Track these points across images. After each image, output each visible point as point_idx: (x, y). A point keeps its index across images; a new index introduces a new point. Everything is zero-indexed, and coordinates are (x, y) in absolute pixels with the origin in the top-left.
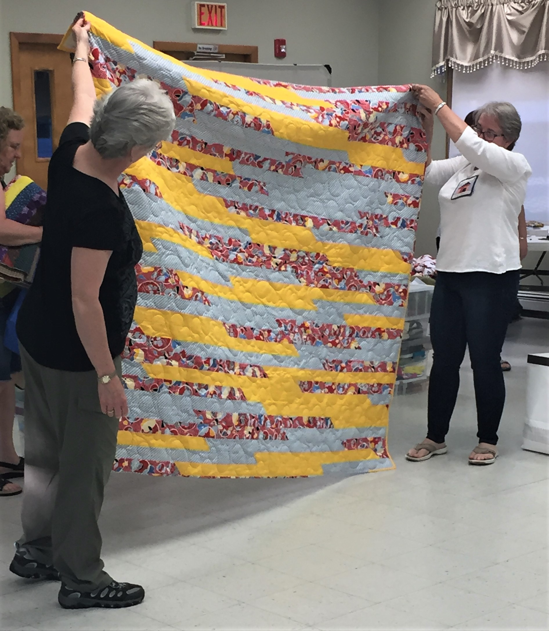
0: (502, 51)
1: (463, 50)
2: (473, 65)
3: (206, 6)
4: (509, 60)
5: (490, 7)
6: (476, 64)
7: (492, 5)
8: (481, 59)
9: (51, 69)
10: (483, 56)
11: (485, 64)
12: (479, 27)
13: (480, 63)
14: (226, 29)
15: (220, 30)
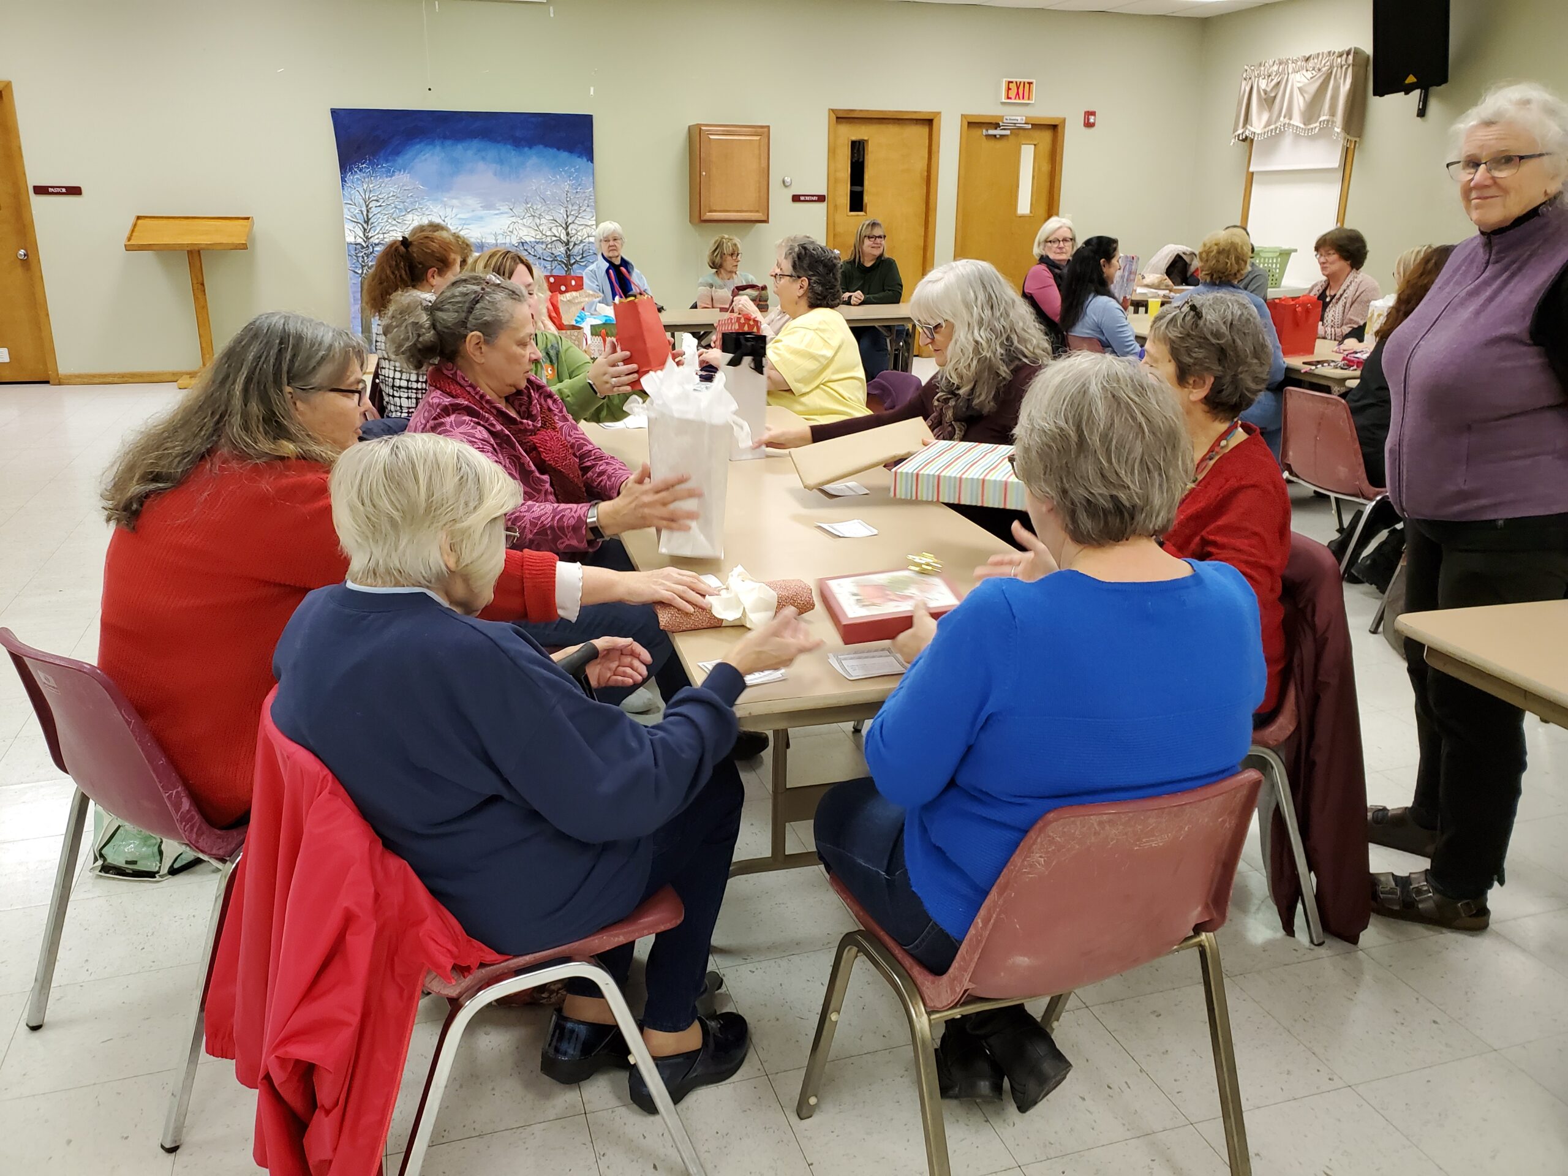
0: (1290, 119)
1: (1260, 118)
2: (1265, 133)
3: (1015, 83)
4: (1297, 127)
5: (1286, 76)
6: (1268, 132)
7: (1288, 74)
8: (1273, 127)
9: (866, 138)
10: (1275, 123)
11: (1276, 131)
12: (1273, 94)
13: (1272, 130)
14: (1033, 102)
15: (1029, 104)
